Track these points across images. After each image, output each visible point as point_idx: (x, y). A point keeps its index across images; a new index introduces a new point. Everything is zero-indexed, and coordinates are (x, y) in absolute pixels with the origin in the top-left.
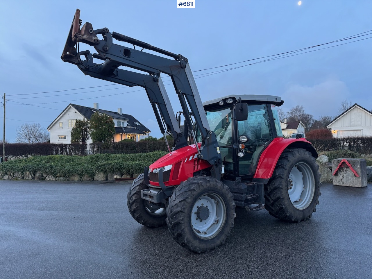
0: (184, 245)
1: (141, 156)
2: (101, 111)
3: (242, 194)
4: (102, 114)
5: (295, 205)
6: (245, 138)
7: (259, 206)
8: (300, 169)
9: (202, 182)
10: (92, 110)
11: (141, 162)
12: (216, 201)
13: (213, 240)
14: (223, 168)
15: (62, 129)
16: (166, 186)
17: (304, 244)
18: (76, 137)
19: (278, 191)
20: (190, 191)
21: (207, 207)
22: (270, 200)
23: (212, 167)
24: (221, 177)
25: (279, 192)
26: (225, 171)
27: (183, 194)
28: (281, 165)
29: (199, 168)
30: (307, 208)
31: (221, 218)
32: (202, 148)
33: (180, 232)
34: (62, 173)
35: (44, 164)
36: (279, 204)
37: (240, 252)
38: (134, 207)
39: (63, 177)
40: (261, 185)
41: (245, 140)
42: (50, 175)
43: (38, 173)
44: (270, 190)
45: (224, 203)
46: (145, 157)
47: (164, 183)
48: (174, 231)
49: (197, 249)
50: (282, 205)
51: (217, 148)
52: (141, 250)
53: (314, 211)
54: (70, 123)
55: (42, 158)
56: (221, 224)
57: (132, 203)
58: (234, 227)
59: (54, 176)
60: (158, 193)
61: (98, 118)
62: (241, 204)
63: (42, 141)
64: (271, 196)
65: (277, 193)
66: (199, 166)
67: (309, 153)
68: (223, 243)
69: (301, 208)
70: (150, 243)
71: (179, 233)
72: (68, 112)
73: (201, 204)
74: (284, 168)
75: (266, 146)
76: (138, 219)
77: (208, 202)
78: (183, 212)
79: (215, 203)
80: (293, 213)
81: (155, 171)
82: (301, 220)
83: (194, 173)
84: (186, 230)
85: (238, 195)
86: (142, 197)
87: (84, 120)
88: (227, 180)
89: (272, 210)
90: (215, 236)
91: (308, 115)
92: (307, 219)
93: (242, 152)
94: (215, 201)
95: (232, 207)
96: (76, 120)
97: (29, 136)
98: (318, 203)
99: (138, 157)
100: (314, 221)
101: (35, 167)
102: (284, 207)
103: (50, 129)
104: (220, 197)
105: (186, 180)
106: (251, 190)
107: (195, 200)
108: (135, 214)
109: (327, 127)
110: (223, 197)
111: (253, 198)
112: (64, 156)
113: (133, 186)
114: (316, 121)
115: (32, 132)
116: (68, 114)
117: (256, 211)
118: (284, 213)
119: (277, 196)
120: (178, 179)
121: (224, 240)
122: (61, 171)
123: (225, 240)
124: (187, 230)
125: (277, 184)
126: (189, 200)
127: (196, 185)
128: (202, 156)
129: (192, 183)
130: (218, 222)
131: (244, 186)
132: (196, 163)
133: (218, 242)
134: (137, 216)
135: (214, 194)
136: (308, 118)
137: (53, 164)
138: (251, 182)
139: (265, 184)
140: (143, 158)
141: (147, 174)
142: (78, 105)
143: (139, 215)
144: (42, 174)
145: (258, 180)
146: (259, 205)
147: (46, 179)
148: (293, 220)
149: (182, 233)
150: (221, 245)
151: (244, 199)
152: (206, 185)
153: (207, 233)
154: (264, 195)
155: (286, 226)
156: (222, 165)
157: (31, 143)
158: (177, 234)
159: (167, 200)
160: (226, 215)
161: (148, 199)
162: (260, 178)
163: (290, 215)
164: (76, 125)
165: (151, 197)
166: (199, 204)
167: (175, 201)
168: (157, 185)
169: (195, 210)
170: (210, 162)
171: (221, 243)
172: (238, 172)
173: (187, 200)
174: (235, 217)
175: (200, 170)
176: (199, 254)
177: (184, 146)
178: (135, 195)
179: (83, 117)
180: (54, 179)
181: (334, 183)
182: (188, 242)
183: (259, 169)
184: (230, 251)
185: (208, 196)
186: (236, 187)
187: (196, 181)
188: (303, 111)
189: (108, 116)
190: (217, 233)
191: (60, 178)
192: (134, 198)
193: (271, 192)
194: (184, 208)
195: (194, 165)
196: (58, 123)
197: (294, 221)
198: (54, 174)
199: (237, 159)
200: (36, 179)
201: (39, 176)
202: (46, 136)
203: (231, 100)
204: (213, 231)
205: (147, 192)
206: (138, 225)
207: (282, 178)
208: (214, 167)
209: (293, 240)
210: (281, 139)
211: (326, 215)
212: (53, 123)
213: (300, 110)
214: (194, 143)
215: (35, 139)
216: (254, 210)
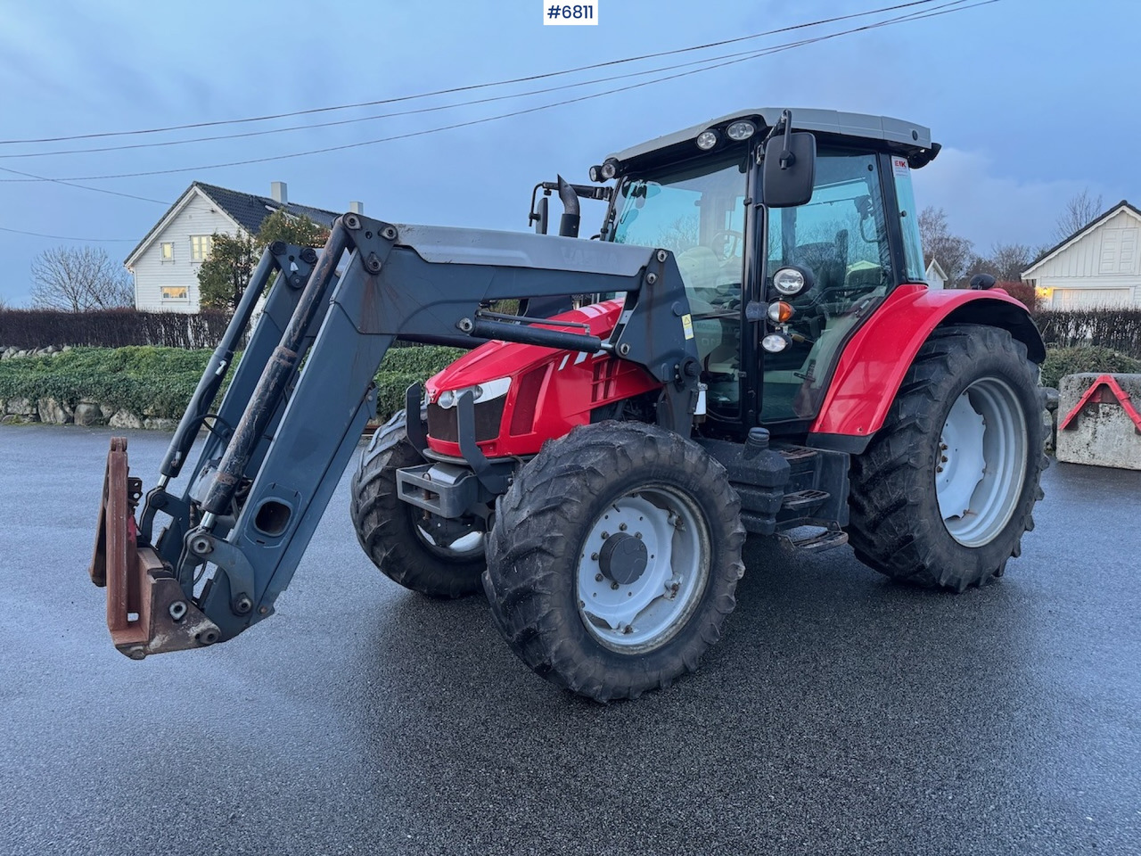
0: (545, 671)
1: (420, 357)
2: (294, 208)
3: (770, 489)
4: (298, 219)
5: (955, 530)
6: (793, 279)
7: (826, 533)
8: (978, 404)
9: (627, 445)
10: (267, 207)
11: (419, 376)
12: (675, 517)
13: (653, 656)
14: (702, 396)
15: (171, 264)
16: (488, 458)
17: (991, 678)
18: (216, 291)
19: (900, 479)
20: (577, 474)
21: (638, 536)
22: (868, 508)
23: (660, 390)
24: (693, 429)
25: (904, 480)
26: (710, 404)
27: (552, 485)
28: (919, 384)
29: (611, 394)
30: (994, 542)
31: (687, 580)
32: (626, 317)
33: (534, 626)
34: (162, 403)
35: (104, 373)
36: (900, 526)
37: (753, 705)
38: (374, 526)
39: (166, 418)
40: (839, 459)
41: (796, 284)
42: (122, 410)
43: (85, 403)
44: (871, 474)
45: (703, 525)
46: (432, 358)
47: (479, 446)
48: (513, 623)
49: (595, 688)
50: (911, 527)
51: (684, 318)
52: (386, 684)
53: (1014, 555)
54: (196, 248)
55: (100, 354)
56: (689, 602)
57: (368, 512)
58: (737, 610)
59: (135, 413)
60: (456, 482)
61: (283, 232)
62: (765, 526)
63: (113, 303)
64: (872, 494)
65: (894, 484)
66: (612, 385)
67: (1018, 345)
68: (693, 667)
69: (973, 540)
70: (426, 659)
71: (529, 630)
72: (189, 212)
73: (618, 524)
74: (929, 394)
75: (865, 315)
76: (389, 568)
77: (644, 517)
78: (549, 554)
79: (670, 524)
80: (945, 556)
81: (449, 400)
82: (967, 582)
83: (593, 411)
84: (558, 620)
85: (754, 492)
86: (401, 495)
87: (239, 236)
88: (713, 440)
89: (871, 543)
90: (664, 642)
91: (958, 242)
92: (989, 581)
93: (780, 333)
94: (670, 516)
95: (734, 542)
96: (215, 237)
97: (73, 289)
98: (1032, 526)
99: (409, 361)
100: (1014, 587)
101: (72, 384)
102: (916, 535)
103: (133, 265)
104: (692, 504)
105: (567, 435)
106: (801, 475)
107: (596, 510)
108: (377, 550)
109: (1023, 275)
110: (701, 502)
111: (807, 505)
112: (170, 350)
113: (370, 448)
114: (979, 261)
115: (80, 276)
116: (190, 217)
117: (819, 550)
118: (912, 558)
119: (894, 496)
120: (533, 433)
121: (695, 659)
122: (158, 396)
123: (698, 657)
124: (558, 618)
125: (902, 451)
126: (573, 510)
127: (601, 455)
128: (625, 348)
129: (589, 446)
130: (678, 593)
131: (777, 461)
132: (602, 376)
133: (675, 664)
134: (386, 558)
135: (669, 493)
136: (957, 249)
137: (132, 375)
138: (801, 447)
139: (853, 456)
140: (424, 362)
141: (419, 411)
142: (222, 187)
143: (392, 554)
144: (97, 406)
145: (826, 440)
146: (826, 529)
147: (110, 424)
148: (943, 582)
149: (541, 630)
150: (685, 673)
151: (776, 509)
152: (640, 456)
153: (635, 631)
154: (848, 494)
155: (916, 603)
156: (699, 384)
157: (82, 309)
158: (523, 632)
159: (492, 505)
160: (707, 568)
161: (419, 501)
162: (834, 431)
163: (933, 565)
164: (215, 252)
165: (431, 495)
166: (609, 523)
167: (517, 509)
168: (453, 451)
169: (593, 544)
170: (655, 371)
171: (685, 667)
172: (758, 409)
173: (565, 508)
174: (741, 576)
175: (617, 402)
176: (601, 705)
177: (561, 310)
178: (378, 483)
179: (237, 226)
180: (137, 425)
181: (1061, 455)
182: (562, 662)
183: (835, 402)
184: (717, 698)
185: (648, 496)
186: (749, 466)
187: (603, 438)
188: (944, 227)
189: (317, 226)
190: (671, 631)
191: (154, 421)
192: (373, 493)
193: (874, 481)
194: (553, 540)
195: (594, 380)
196: (158, 244)
197: (946, 585)
198: (137, 406)
199: (755, 361)
200: (78, 422)
201: (88, 411)
202: (127, 289)
203: (747, 125)
204: (655, 625)
205: (415, 477)
206: (392, 590)
207: (921, 432)
208: (670, 390)
209: (948, 660)
210: (918, 292)
211: (1053, 567)
212: (141, 244)
213: (934, 223)
214: (595, 302)
215: (91, 299)
216: (809, 547)
